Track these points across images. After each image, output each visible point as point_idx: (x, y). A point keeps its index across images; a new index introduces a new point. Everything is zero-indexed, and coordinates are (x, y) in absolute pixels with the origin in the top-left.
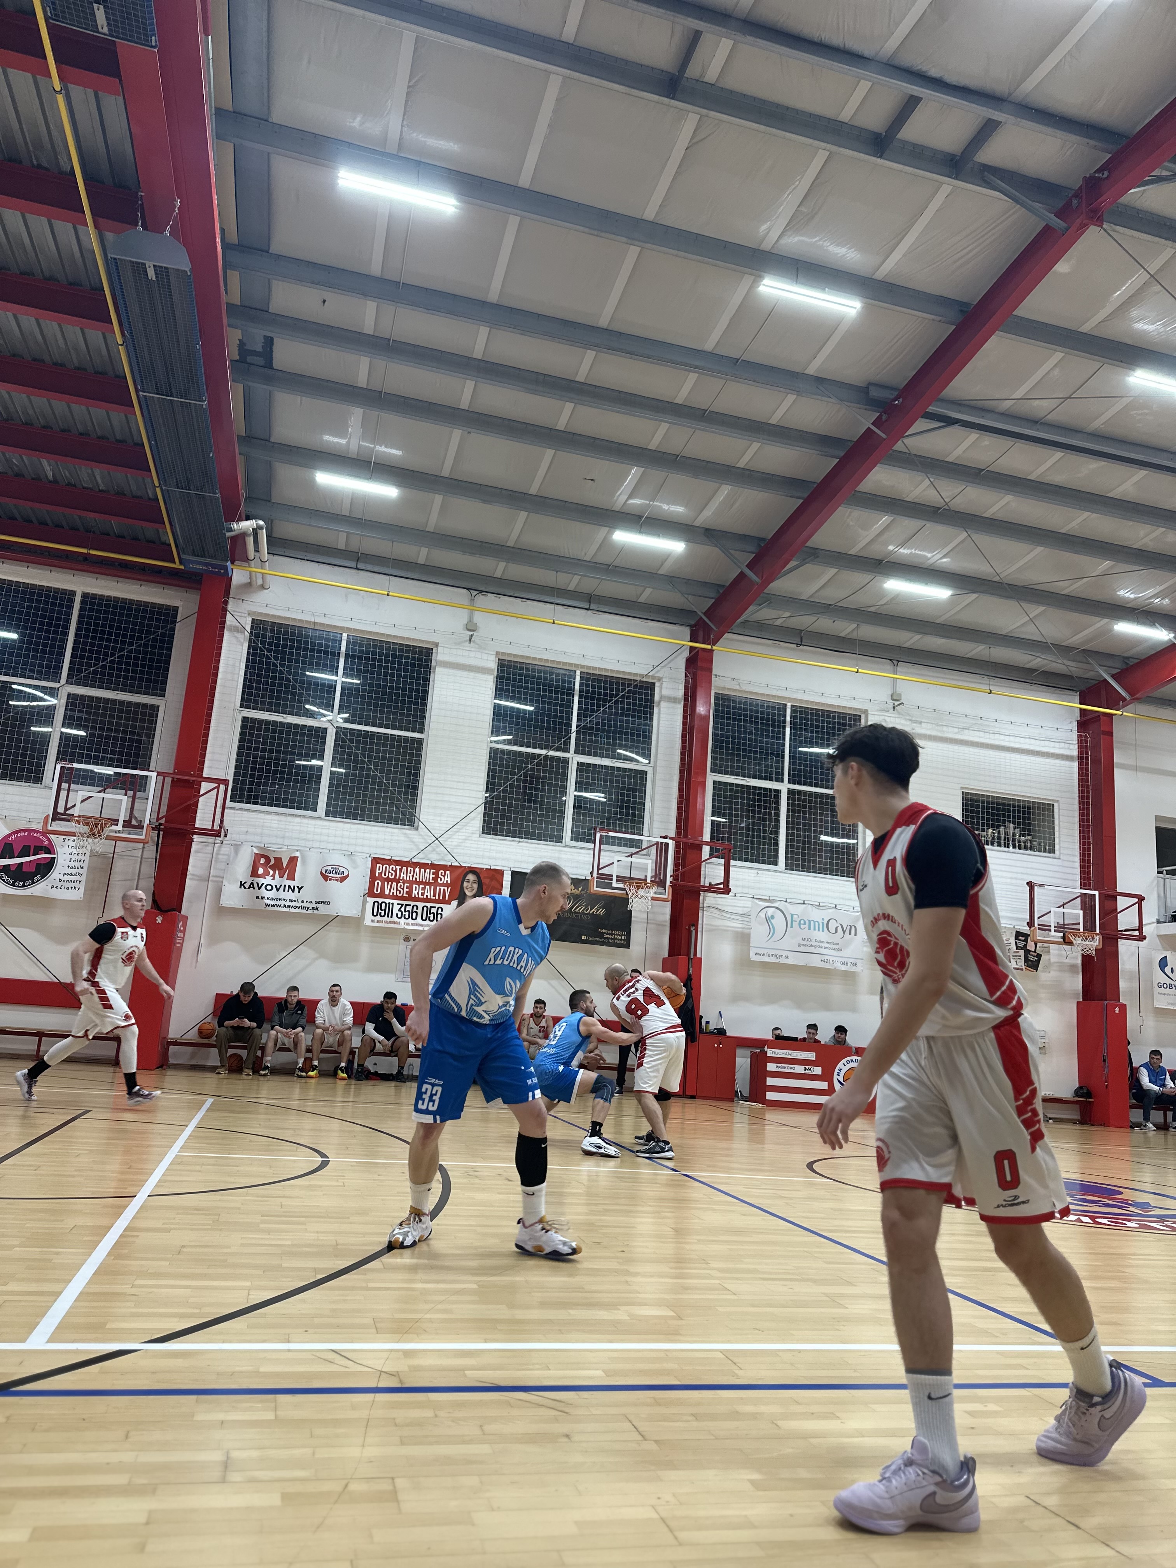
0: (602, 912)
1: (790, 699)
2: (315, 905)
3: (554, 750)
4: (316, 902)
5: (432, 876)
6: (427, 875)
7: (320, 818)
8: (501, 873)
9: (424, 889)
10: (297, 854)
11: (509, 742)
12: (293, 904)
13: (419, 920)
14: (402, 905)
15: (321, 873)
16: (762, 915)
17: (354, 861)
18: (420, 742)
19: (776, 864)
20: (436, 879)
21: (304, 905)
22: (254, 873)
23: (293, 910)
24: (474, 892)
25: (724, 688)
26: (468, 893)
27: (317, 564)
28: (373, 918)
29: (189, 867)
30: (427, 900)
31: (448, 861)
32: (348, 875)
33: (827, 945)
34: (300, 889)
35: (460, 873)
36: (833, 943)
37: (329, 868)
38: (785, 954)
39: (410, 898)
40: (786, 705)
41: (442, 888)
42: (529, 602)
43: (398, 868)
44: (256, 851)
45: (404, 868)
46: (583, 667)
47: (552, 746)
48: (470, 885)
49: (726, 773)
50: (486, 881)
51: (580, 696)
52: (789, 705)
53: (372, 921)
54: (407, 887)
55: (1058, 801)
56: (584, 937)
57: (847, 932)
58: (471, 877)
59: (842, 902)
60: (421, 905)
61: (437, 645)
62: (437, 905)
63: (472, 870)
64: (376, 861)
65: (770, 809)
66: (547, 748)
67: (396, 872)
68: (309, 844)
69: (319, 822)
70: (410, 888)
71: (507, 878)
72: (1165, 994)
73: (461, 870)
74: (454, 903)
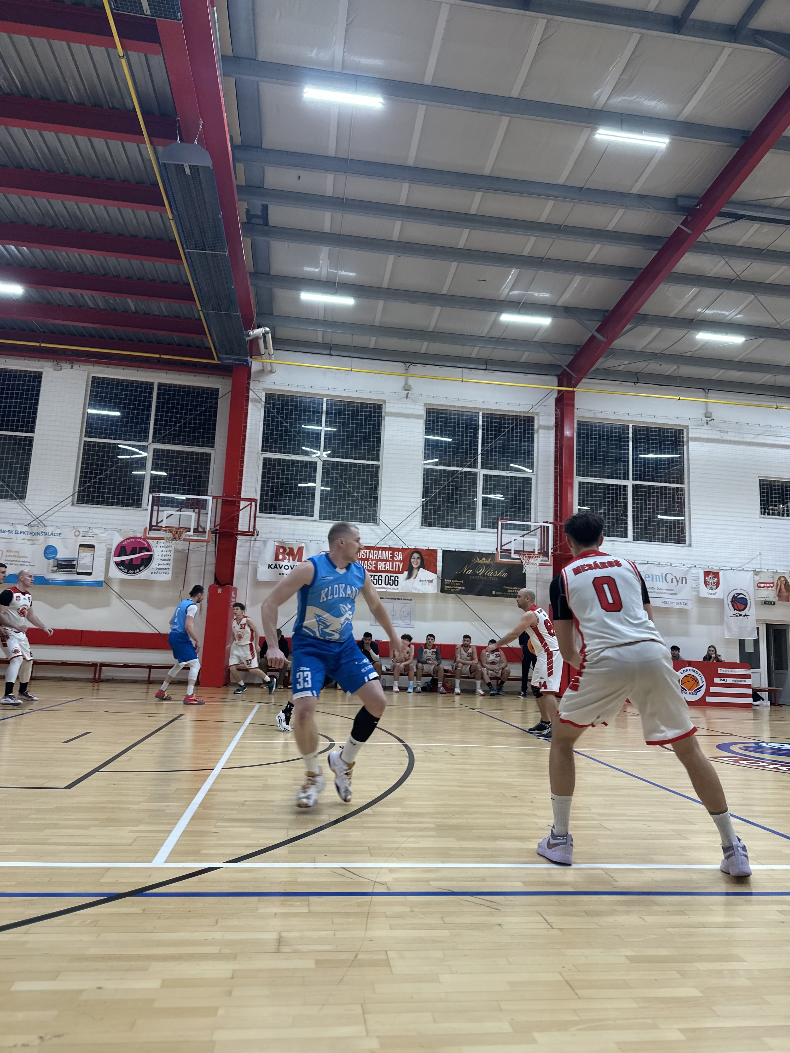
0: (505, 575)
1: (631, 422)
3: (467, 467)
5: (390, 555)
6: (387, 555)
7: (315, 521)
8: (435, 552)
9: (385, 564)
10: (303, 545)
11: (436, 464)
13: (383, 585)
18: (377, 467)
19: (626, 536)
20: (393, 557)
22: (277, 559)
24: (419, 565)
25: (583, 417)
26: (415, 566)
27: (304, 354)
29: (237, 556)
30: (388, 572)
31: (400, 545)
33: (666, 591)
35: (409, 553)
36: (670, 590)
39: (377, 571)
40: (628, 426)
41: (397, 563)
42: (445, 368)
43: (368, 551)
44: (277, 544)
45: (372, 551)
46: (484, 409)
47: (465, 465)
48: (415, 561)
49: (588, 476)
50: (425, 557)
51: (483, 430)
52: (631, 426)
56: (494, 592)
57: (680, 582)
58: (416, 555)
59: (675, 561)
60: (384, 575)
61: (385, 401)
62: (395, 575)
63: (416, 551)
65: (620, 499)
66: (462, 466)
67: (366, 554)
68: (310, 538)
69: (316, 524)
70: (376, 564)
71: (440, 555)
73: (409, 551)
74: (406, 573)
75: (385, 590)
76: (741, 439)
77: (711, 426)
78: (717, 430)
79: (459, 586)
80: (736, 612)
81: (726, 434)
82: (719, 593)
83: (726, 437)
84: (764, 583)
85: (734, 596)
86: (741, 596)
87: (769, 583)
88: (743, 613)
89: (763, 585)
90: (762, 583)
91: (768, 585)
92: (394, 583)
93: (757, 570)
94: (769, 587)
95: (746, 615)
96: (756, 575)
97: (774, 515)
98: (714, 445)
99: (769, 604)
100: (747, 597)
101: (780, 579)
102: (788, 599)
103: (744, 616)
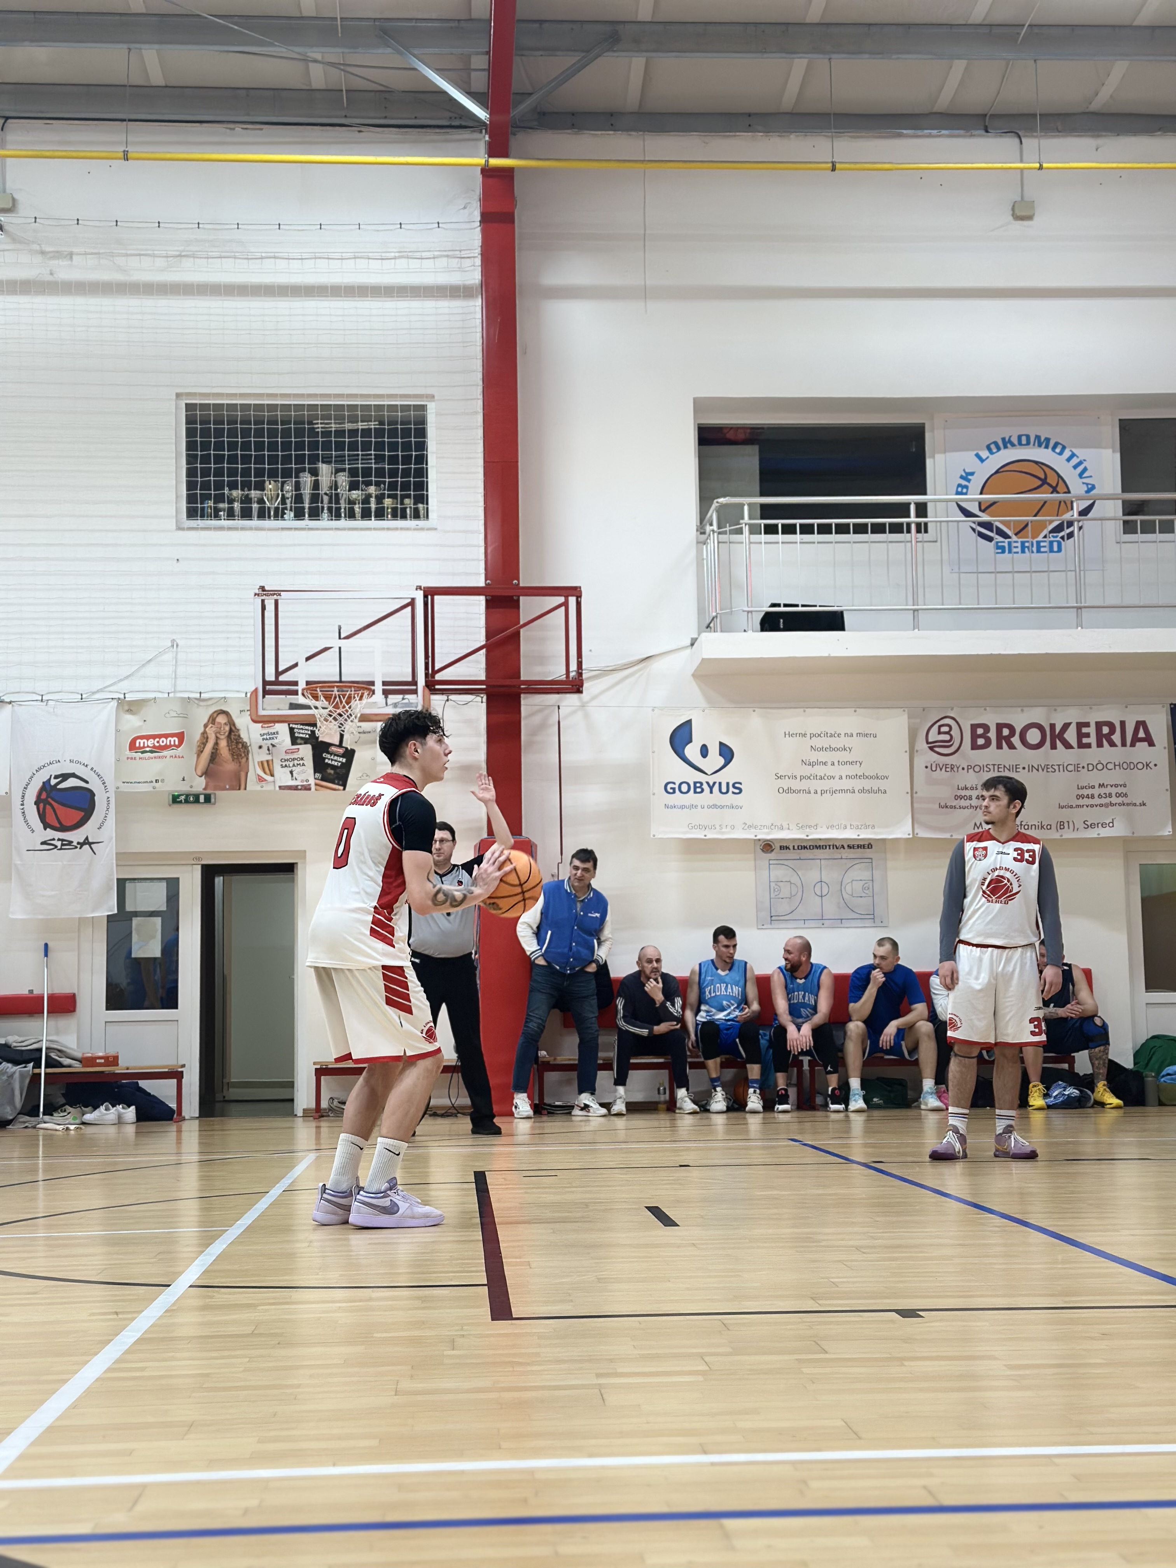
55: (432, 397)
72: (682, 807)
76: (119, 277)
77: (14, 239)
78: (33, 252)
80: (50, 834)
81: (64, 263)
83: (65, 272)
84: (154, 737)
85: (46, 785)
86: (71, 783)
87: (169, 736)
88: (75, 836)
89: (151, 742)
90: (148, 737)
91: (163, 742)
93: (129, 697)
94: (166, 747)
95: (86, 842)
96: (129, 711)
97: (231, 515)
98: (24, 301)
99: (187, 801)
100: (94, 785)
101: (212, 719)
102: (238, 782)
103: (82, 845)
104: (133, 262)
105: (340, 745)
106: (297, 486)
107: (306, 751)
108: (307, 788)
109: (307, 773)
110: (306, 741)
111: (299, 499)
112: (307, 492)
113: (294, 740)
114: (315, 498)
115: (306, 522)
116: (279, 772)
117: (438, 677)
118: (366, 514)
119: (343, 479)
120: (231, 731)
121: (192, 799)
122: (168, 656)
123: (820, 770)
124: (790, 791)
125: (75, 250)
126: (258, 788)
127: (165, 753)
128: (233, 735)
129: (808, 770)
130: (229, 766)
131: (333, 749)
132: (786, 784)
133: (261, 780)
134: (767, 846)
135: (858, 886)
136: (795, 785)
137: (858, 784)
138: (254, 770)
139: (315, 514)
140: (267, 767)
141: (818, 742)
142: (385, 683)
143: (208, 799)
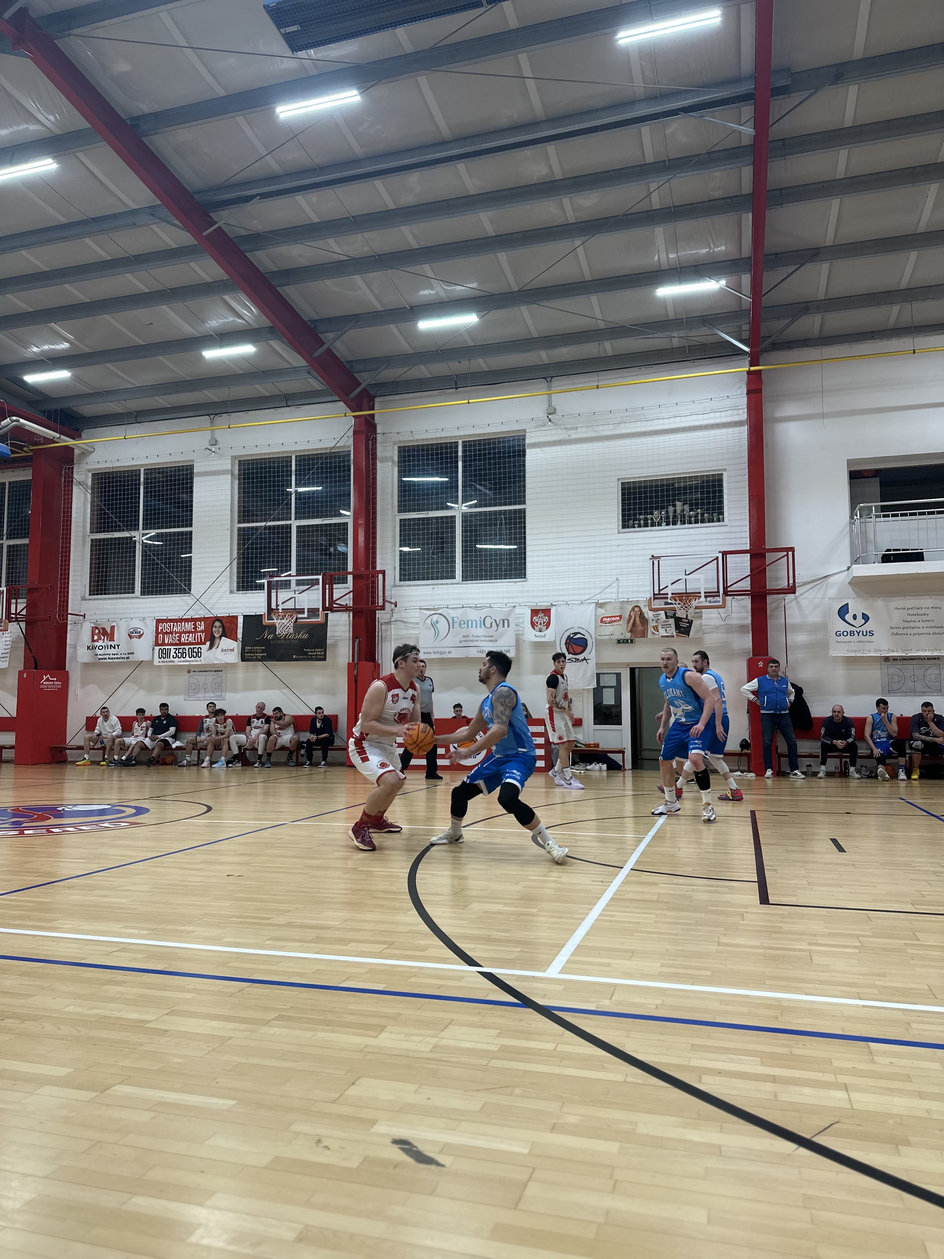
0: (306, 636)
1: (460, 437)
2: (127, 656)
4: (128, 654)
5: (192, 626)
6: (189, 626)
7: (137, 598)
8: (236, 618)
9: (188, 636)
12: (116, 656)
13: (187, 658)
14: (177, 649)
15: (129, 635)
16: (429, 621)
17: (145, 623)
18: (191, 533)
19: (454, 578)
20: (195, 628)
21: (123, 656)
22: (93, 641)
23: (116, 660)
24: (220, 633)
26: (216, 635)
28: (160, 660)
30: (190, 644)
31: (202, 613)
32: (143, 634)
33: (484, 639)
34: (118, 646)
35: (210, 622)
36: (489, 636)
37: (132, 630)
38: (447, 650)
39: (181, 644)
41: (199, 634)
43: (172, 624)
44: (93, 625)
45: (175, 624)
46: (296, 451)
48: (217, 630)
49: (409, 511)
52: (460, 442)
53: (159, 662)
54: (178, 636)
55: (725, 470)
56: (294, 656)
57: (501, 625)
58: (217, 624)
60: (187, 647)
63: (218, 619)
64: (159, 621)
67: (170, 627)
69: (137, 600)
70: (180, 637)
71: (240, 620)
72: (845, 642)
73: (210, 619)
74: (208, 643)
75: (188, 663)
76: (595, 434)
77: (555, 424)
78: (562, 429)
79: (261, 653)
80: (571, 656)
81: (573, 431)
82: (549, 635)
83: (574, 435)
84: (610, 617)
85: (569, 636)
86: (578, 636)
87: (615, 617)
88: (580, 657)
89: (609, 619)
90: (607, 617)
91: (614, 619)
92: (197, 655)
93: (600, 601)
94: (615, 621)
95: (585, 659)
96: (600, 607)
97: (640, 526)
98: (558, 448)
99: (623, 642)
100: (587, 637)
101: (633, 609)
102: (644, 634)
103: (583, 660)
104: (601, 428)
105: (686, 618)
106: (667, 512)
107: (672, 621)
108: (673, 636)
109: (673, 631)
110: (672, 617)
111: (668, 517)
112: (671, 515)
113: (667, 617)
114: (675, 517)
115: (671, 526)
116: (660, 630)
117: (729, 589)
118: (696, 522)
119: (687, 507)
120: (641, 614)
121: (625, 641)
122: (615, 584)
123: (912, 624)
124: (897, 634)
125: (578, 426)
126: (652, 637)
127: (614, 623)
128: (642, 615)
129: (907, 625)
130: (640, 628)
131: (684, 620)
132: (895, 631)
133: (653, 633)
134: (887, 659)
135: (933, 677)
136: (900, 631)
137: (932, 631)
138: (650, 630)
139: (675, 523)
140: (656, 628)
141: (910, 612)
142: (705, 593)
143: (632, 641)
